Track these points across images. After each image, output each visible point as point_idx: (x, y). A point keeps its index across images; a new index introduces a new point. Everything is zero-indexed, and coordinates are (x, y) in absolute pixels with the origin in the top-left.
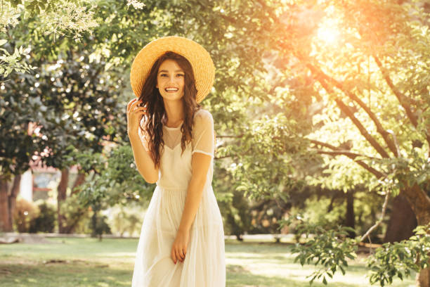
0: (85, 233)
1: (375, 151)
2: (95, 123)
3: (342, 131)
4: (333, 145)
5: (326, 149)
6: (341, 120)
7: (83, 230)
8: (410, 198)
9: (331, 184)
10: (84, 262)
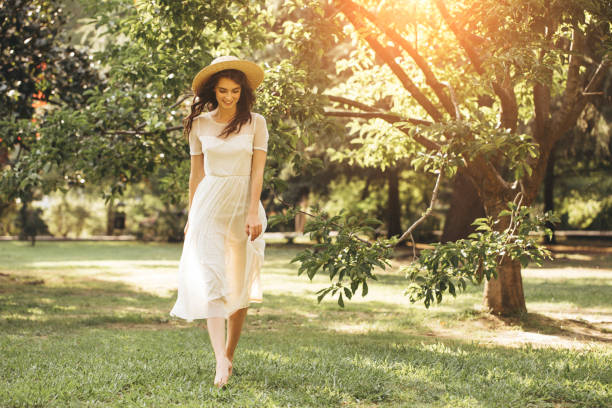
0: (11, 234)
1: (425, 112)
2: (20, 74)
3: (378, 85)
4: (365, 103)
5: (356, 110)
6: (376, 68)
7: (8, 230)
8: (476, 179)
9: (363, 159)
10: (8, 275)
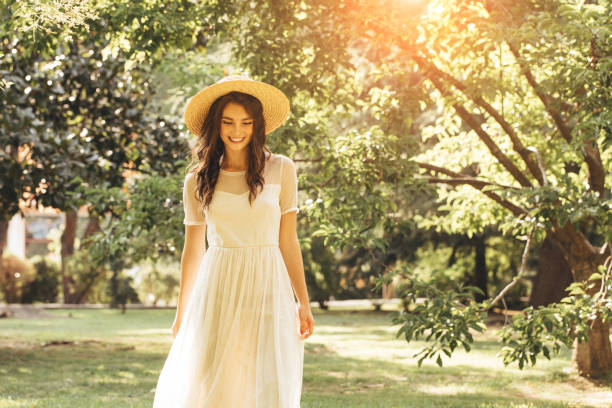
0: (102, 302)
1: (512, 177)
2: (111, 144)
3: (465, 151)
4: (452, 169)
5: (443, 177)
6: (463, 134)
7: (99, 298)
8: (563, 243)
9: (450, 226)
10: (99, 343)
